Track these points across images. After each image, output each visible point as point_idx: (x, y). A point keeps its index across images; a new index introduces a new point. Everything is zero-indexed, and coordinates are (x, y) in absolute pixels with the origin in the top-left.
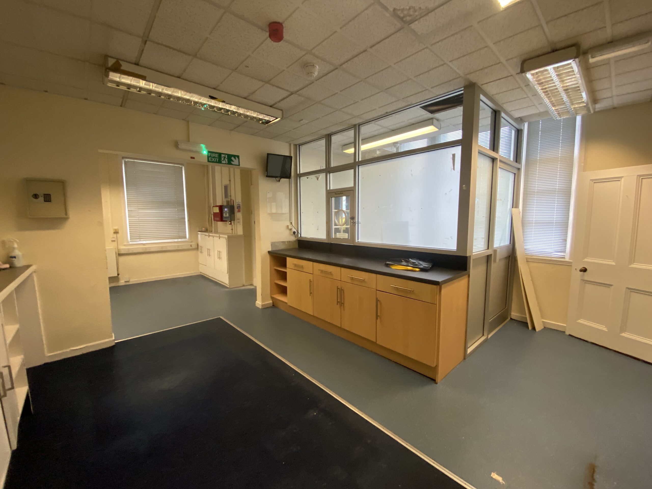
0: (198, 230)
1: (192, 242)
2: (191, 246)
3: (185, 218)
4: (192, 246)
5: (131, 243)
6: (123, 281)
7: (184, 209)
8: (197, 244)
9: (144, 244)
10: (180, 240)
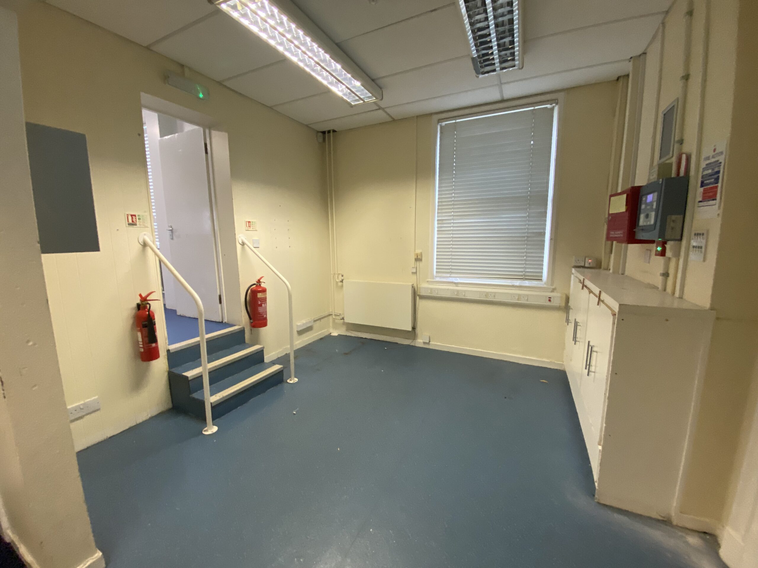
0: (574, 264)
1: (553, 290)
2: (550, 300)
3: (544, 234)
4: (552, 299)
5: (438, 279)
6: (422, 341)
7: (546, 213)
8: (564, 296)
9: (457, 284)
10: (527, 283)
